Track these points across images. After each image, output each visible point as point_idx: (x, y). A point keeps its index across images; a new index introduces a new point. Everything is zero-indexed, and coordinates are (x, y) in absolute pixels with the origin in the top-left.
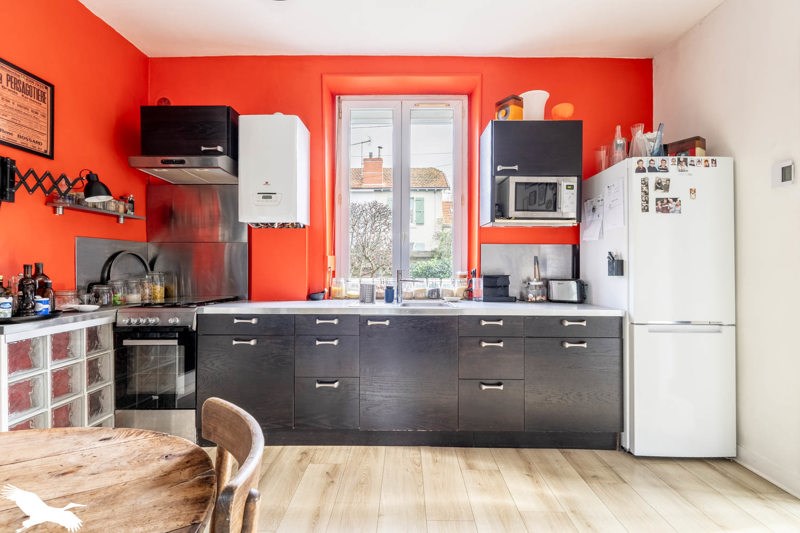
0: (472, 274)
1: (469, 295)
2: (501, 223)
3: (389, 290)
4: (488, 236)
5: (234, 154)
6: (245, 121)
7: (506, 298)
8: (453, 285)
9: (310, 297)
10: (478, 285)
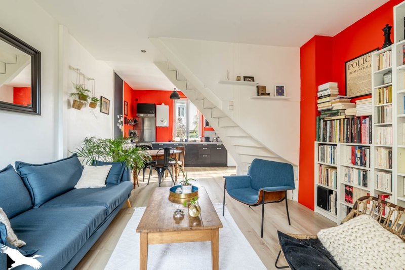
0: (202, 137)
1: (202, 141)
2: (207, 127)
3: (186, 140)
4: (206, 129)
5: (155, 113)
6: (157, 106)
7: (209, 141)
8: (198, 139)
9: (169, 141)
10: (204, 139)
